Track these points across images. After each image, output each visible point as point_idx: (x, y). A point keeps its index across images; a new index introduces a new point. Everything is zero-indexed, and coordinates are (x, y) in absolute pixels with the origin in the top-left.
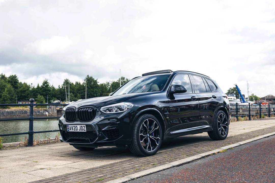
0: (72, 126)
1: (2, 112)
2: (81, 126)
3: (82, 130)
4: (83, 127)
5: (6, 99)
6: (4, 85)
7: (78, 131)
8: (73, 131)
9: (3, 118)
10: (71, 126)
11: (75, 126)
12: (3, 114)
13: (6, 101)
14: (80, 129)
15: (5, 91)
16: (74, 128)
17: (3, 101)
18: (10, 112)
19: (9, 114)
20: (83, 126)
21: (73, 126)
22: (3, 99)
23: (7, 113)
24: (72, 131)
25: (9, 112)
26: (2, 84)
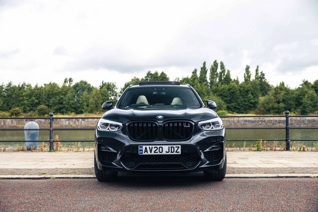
0: (151, 146)
1: (303, 120)
2: (171, 147)
3: (171, 152)
4: (176, 149)
5: (306, 106)
6: (305, 91)
7: (164, 153)
8: (153, 153)
9: (304, 126)
10: (148, 147)
11: (158, 146)
12: (304, 122)
13: (307, 108)
14: (168, 151)
15: (306, 98)
16: (154, 150)
17: (303, 108)
18: (312, 120)
19: (310, 122)
20: (175, 146)
21: (154, 146)
22: (303, 106)
23: (308, 122)
24: (149, 153)
25: (310, 120)
26: (303, 90)
